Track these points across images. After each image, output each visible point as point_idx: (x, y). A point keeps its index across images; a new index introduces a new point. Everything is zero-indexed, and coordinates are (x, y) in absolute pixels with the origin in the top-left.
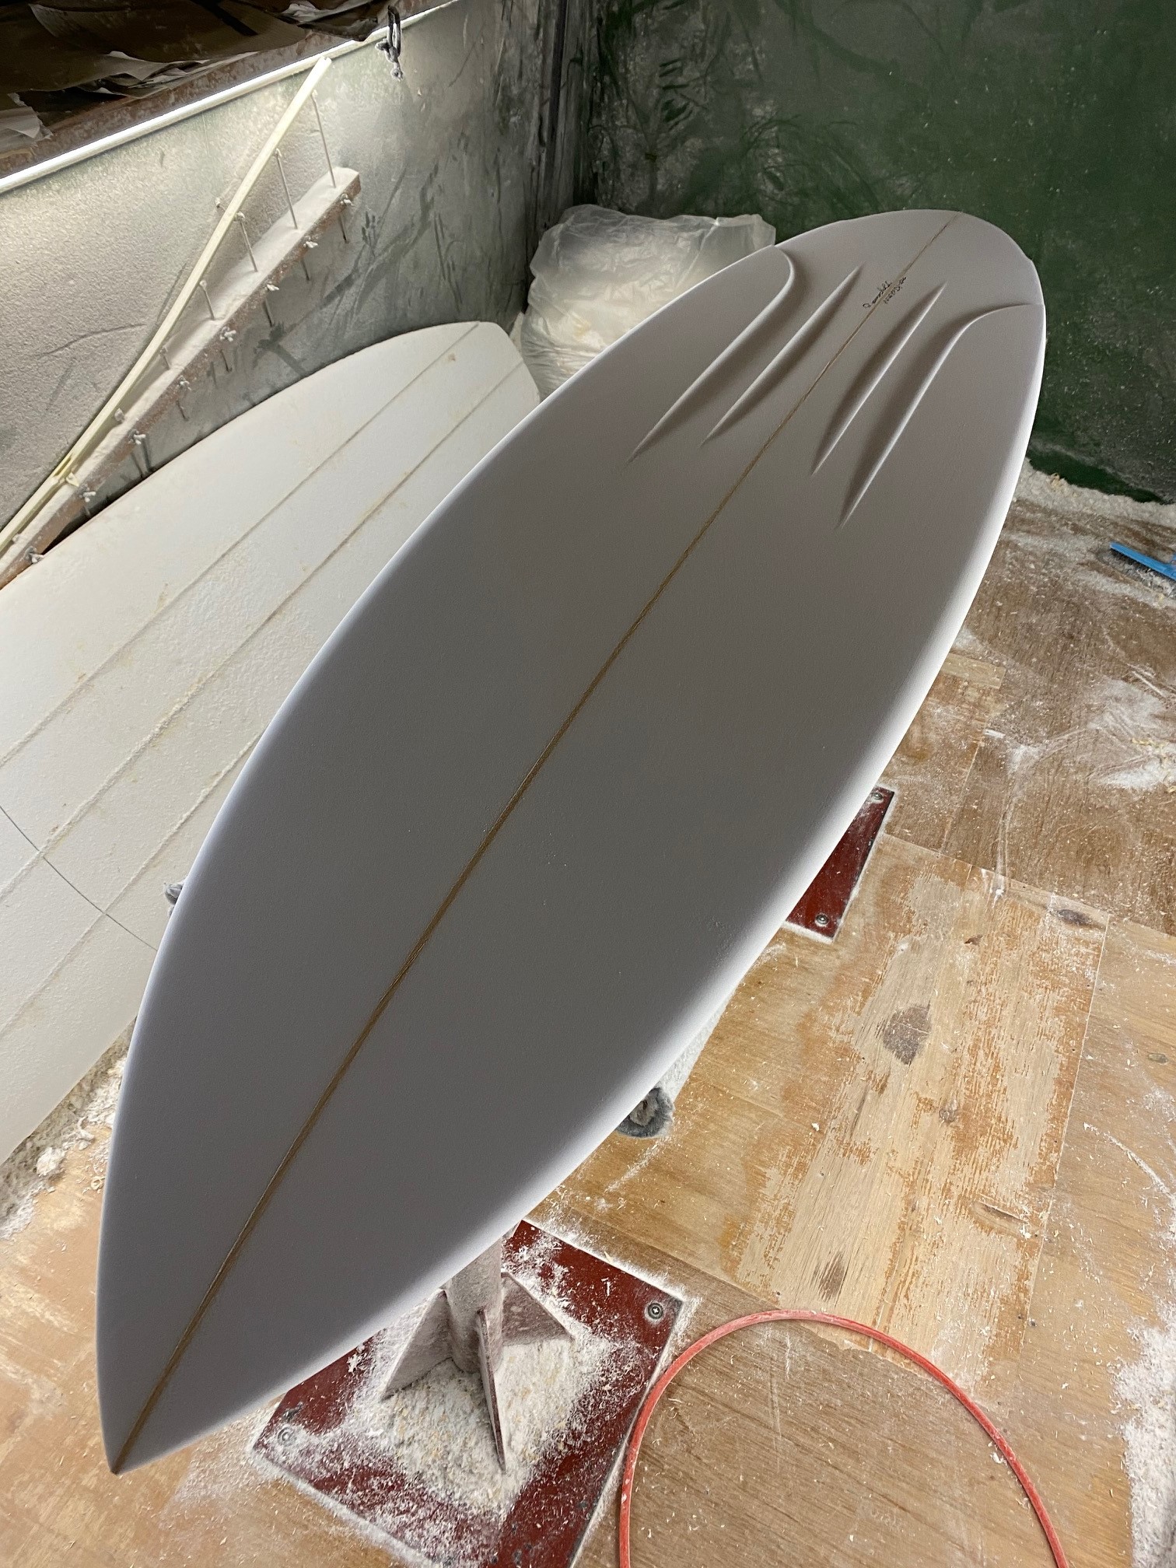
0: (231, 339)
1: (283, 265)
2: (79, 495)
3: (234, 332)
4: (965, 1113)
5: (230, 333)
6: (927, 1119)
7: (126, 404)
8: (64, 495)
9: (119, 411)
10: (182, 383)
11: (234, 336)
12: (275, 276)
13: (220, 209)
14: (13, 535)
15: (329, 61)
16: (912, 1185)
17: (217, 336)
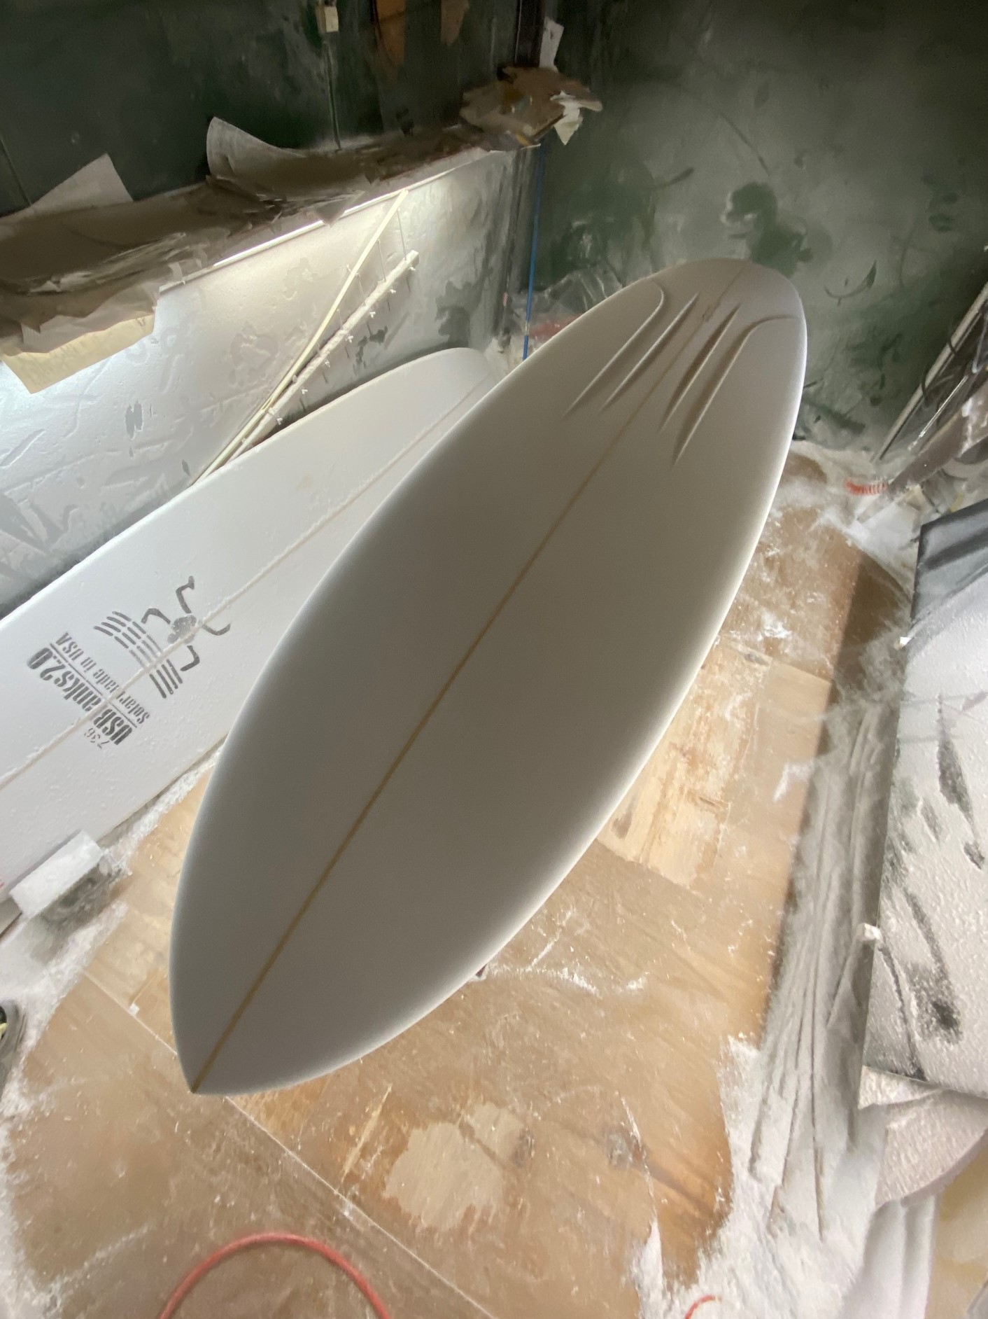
0: (351, 341)
1: (377, 301)
2: (274, 419)
3: (352, 337)
4: (693, 752)
5: (351, 337)
6: (673, 754)
7: (298, 374)
8: (267, 418)
9: (295, 376)
10: (326, 363)
11: (352, 340)
12: (374, 307)
13: (348, 273)
14: (242, 439)
15: (407, 191)
16: (664, 785)
17: (343, 340)
